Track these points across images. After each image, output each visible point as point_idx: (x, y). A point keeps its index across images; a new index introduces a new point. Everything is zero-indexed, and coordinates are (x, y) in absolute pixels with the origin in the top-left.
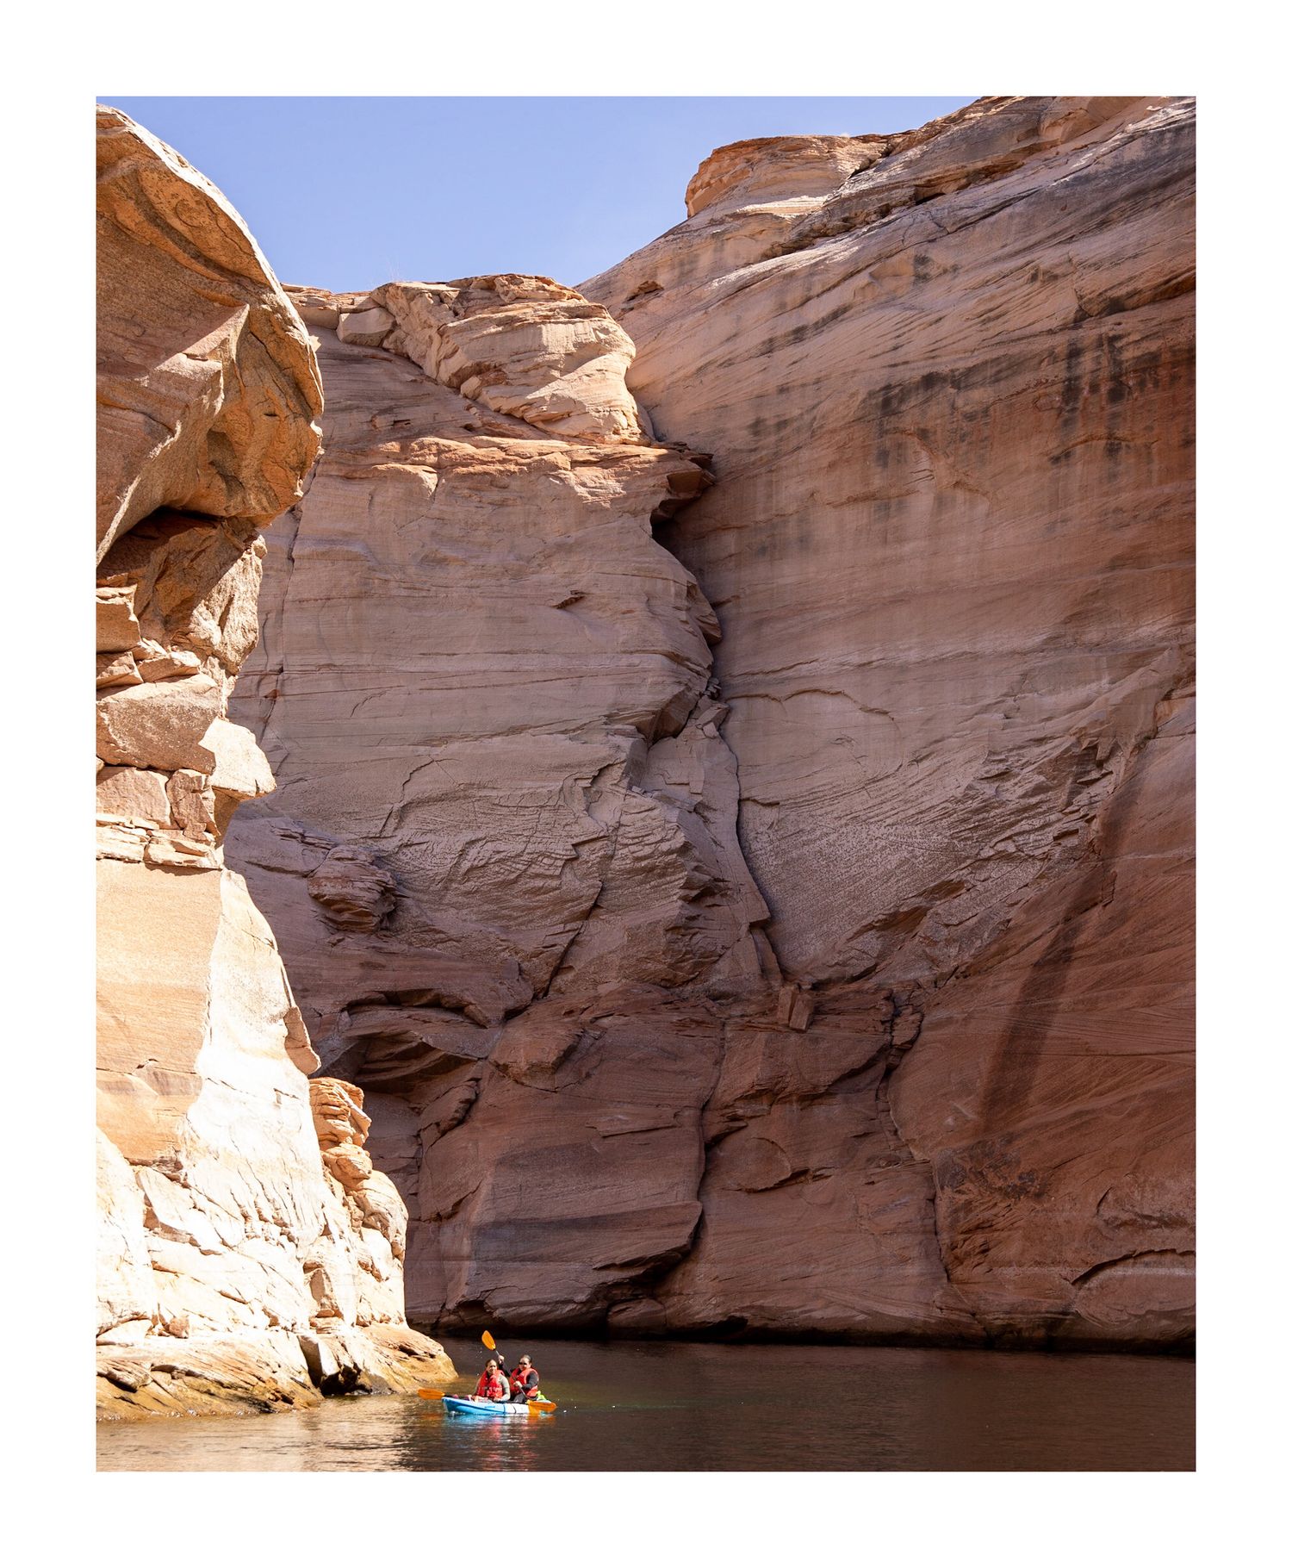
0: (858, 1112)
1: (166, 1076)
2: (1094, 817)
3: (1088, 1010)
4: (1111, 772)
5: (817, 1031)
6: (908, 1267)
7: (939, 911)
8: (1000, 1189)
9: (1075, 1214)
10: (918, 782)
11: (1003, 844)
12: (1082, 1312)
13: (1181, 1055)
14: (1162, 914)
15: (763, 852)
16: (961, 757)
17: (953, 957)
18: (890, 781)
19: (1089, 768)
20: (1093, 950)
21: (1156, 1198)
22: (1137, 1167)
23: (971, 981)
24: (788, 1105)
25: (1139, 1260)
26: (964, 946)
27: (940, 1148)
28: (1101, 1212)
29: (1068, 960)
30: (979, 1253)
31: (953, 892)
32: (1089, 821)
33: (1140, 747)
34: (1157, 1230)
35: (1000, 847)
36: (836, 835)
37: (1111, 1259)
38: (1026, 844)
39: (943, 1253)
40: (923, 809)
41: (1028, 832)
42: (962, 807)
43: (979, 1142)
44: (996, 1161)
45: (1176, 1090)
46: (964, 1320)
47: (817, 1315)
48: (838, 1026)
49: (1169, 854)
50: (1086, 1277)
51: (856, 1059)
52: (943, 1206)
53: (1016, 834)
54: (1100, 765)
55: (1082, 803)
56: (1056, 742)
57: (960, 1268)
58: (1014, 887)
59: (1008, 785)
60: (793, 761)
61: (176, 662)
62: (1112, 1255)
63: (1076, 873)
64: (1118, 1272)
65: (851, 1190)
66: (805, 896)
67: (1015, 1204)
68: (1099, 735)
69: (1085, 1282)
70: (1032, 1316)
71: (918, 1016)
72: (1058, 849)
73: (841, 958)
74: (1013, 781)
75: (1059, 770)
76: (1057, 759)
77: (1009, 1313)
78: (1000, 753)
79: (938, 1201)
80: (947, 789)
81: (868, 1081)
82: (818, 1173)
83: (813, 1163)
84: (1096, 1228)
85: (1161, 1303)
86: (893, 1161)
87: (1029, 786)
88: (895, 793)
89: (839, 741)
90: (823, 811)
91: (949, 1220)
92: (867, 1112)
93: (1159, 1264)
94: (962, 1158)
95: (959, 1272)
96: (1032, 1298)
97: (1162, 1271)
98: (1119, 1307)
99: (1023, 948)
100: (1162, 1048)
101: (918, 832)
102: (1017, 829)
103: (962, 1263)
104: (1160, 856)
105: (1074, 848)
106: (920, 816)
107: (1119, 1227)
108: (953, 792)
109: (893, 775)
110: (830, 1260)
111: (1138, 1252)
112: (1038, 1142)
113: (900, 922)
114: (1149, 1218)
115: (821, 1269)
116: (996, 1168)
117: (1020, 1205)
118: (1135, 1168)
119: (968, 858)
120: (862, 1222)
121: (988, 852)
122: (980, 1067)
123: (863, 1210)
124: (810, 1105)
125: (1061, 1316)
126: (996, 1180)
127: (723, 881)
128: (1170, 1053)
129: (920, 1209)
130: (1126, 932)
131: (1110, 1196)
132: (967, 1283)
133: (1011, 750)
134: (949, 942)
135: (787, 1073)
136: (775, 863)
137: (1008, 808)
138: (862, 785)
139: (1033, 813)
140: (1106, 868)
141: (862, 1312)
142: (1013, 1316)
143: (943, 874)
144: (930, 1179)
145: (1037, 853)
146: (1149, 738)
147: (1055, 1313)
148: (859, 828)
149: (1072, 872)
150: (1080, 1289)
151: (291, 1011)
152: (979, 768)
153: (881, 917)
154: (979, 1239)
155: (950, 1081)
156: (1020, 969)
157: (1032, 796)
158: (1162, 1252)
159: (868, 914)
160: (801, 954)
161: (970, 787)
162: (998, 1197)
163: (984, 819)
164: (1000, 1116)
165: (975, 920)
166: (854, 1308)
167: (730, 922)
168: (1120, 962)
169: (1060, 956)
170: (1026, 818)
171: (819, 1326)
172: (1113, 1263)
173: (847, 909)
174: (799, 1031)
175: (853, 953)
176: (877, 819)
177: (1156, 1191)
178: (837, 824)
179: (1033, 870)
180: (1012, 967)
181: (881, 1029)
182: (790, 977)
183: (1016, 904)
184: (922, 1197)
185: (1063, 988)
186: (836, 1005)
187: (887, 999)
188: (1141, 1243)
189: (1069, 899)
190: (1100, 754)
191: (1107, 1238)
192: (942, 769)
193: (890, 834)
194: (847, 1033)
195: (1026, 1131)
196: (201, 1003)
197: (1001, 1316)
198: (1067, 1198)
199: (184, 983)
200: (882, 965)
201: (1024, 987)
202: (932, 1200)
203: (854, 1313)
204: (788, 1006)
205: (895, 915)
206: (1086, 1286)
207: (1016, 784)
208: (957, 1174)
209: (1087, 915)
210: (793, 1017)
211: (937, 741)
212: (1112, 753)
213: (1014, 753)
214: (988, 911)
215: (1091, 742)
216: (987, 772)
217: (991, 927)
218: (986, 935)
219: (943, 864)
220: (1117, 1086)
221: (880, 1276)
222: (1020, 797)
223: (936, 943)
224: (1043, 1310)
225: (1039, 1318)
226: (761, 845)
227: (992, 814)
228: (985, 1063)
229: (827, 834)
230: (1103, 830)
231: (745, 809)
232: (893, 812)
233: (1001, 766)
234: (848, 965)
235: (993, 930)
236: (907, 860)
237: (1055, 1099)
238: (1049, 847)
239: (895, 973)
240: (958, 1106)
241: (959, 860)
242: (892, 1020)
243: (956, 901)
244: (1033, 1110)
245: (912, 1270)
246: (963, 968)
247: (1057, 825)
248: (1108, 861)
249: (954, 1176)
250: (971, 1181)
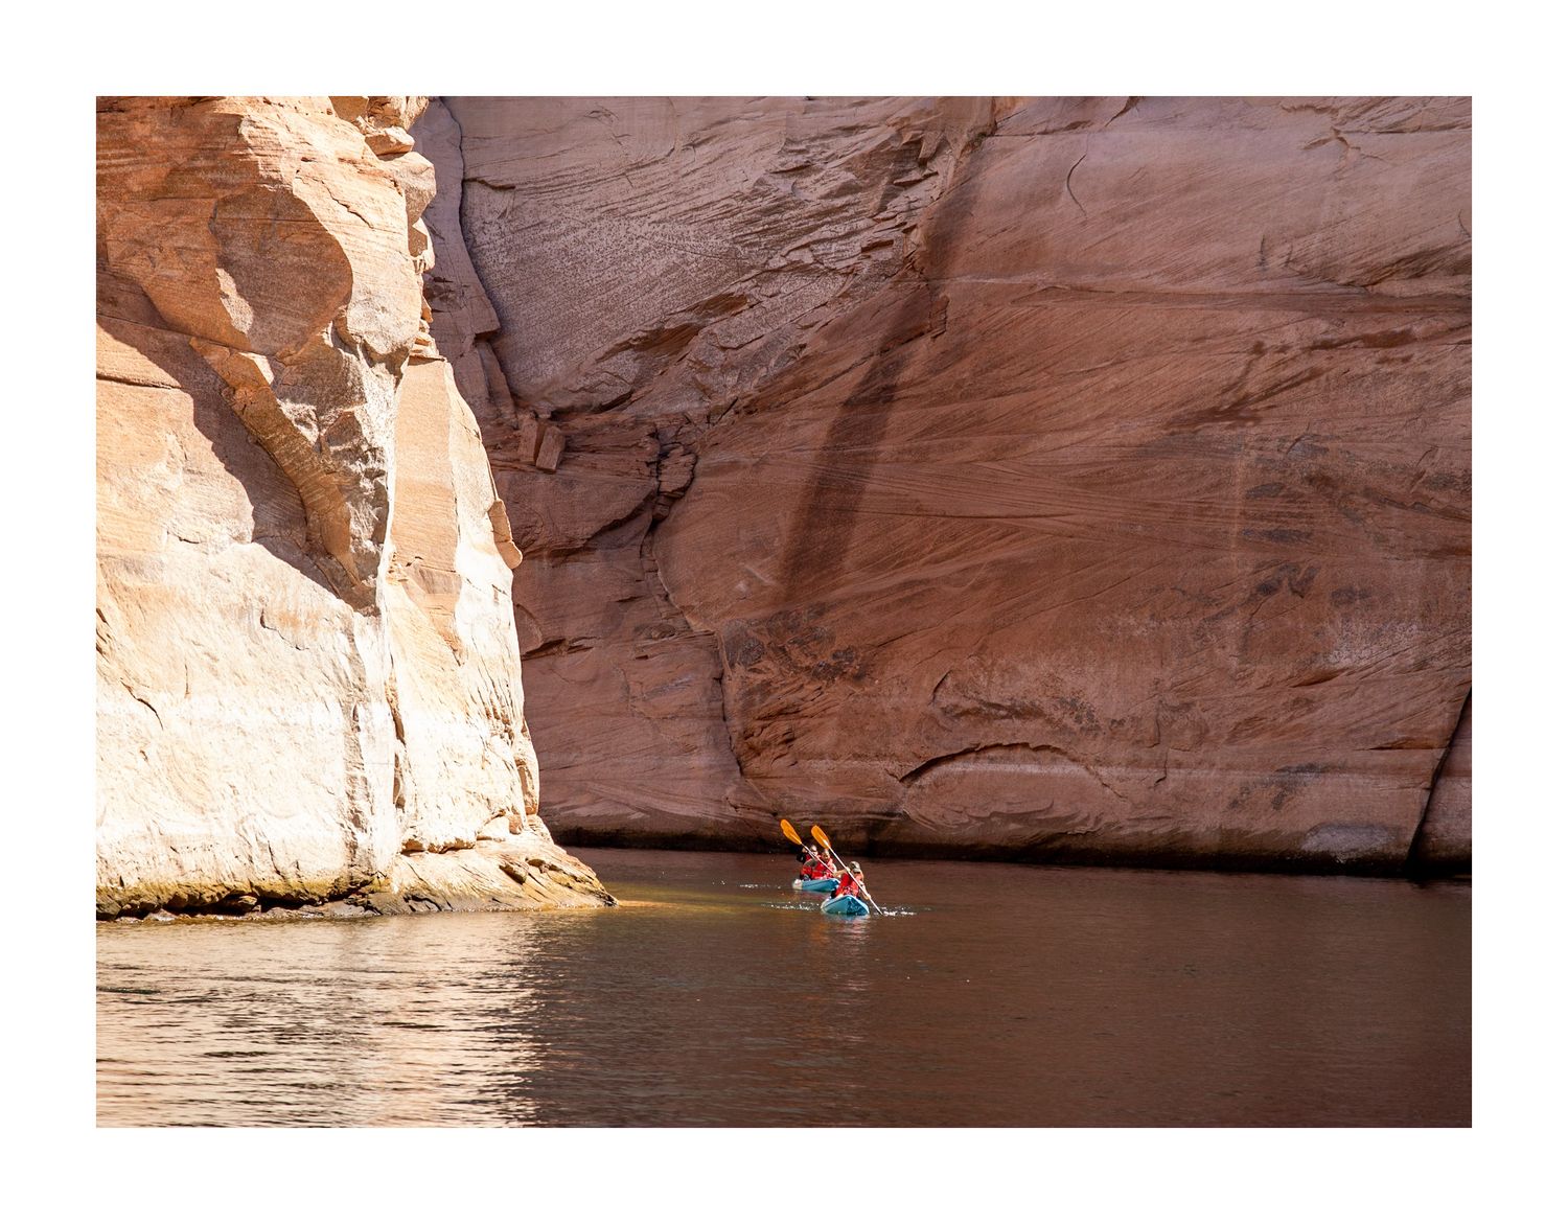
0: (621, 572)
1: (431, 573)
2: (915, 227)
3: (917, 462)
4: (936, 173)
5: (568, 472)
6: (693, 757)
7: (715, 331)
8: (808, 668)
9: (904, 699)
10: (694, 171)
11: (798, 253)
12: (912, 813)
13: (1037, 520)
14: (1011, 352)
15: (492, 246)
16: (750, 144)
17: (729, 388)
18: (658, 168)
19: (908, 167)
20: (921, 390)
21: (1007, 684)
22: (983, 648)
23: (759, 418)
24: (536, 562)
25: (982, 755)
26: (745, 374)
27: (728, 618)
28: (938, 698)
29: (890, 400)
30: (782, 743)
31: (732, 308)
32: (907, 231)
33: (974, 145)
34: (1006, 721)
35: (794, 256)
36: (587, 230)
37: (949, 753)
38: (826, 254)
39: (734, 741)
40: (700, 204)
41: (830, 240)
42: (749, 205)
43: (780, 613)
44: (803, 635)
45: (1031, 561)
46: (764, 820)
47: (583, 812)
48: (594, 467)
49: (1018, 280)
50: (916, 774)
51: (619, 507)
52: (733, 687)
53: (814, 242)
54: (923, 164)
55: (898, 209)
56: (870, 133)
57: (755, 760)
58: (808, 305)
59: (808, 181)
60: (533, 136)
61: (392, 139)
62: (950, 748)
63: (893, 294)
64: (957, 767)
65: (619, 665)
66: (544, 303)
67: (827, 686)
68: (924, 128)
69: (916, 779)
70: (851, 817)
71: (690, 458)
72: (867, 263)
73: (588, 382)
74: (814, 177)
75: (873, 167)
76: (871, 154)
77: (821, 813)
78: (800, 142)
79: (726, 680)
80: (733, 182)
81: (631, 535)
82: (575, 644)
83: (570, 631)
84: (932, 717)
85: (1009, 804)
86: (666, 632)
87: (834, 185)
88: (664, 183)
89: (595, 115)
90: (571, 200)
91: (741, 703)
92: (632, 572)
93: (1009, 760)
94: (758, 631)
95: (755, 765)
96: (849, 796)
97: (1010, 768)
98: (957, 809)
99: (827, 382)
100: (1013, 511)
101: (692, 233)
102: (816, 235)
103: (759, 754)
104: (1006, 281)
105: (887, 263)
106: (695, 213)
107: (958, 716)
108: (739, 187)
109: (663, 161)
110: (596, 747)
111: (982, 746)
112: (857, 615)
113: (665, 342)
114: (998, 707)
115: (586, 758)
116: (802, 644)
117: (832, 689)
118: (981, 649)
119: (753, 267)
120: (635, 704)
121: (777, 262)
122: (780, 525)
123: (636, 690)
124: (564, 562)
125: (885, 818)
126: (802, 658)
127: (444, 281)
128: (1022, 517)
129: (706, 689)
130: (964, 370)
131: (949, 681)
132: (766, 777)
133: (814, 139)
134: (725, 369)
135: (536, 522)
136: (506, 261)
137: (806, 210)
138: (622, 171)
139: (836, 217)
140: (933, 291)
141: (640, 810)
142: (826, 816)
143: (721, 286)
144: (716, 654)
145: (840, 265)
146: (983, 135)
147: (878, 814)
148: (616, 223)
149: (883, 291)
150: (909, 787)
151: (496, 505)
152: (772, 159)
153: (640, 334)
154: (782, 726)
155: (738, 539)
156: (825, 407)
157: (837, 196)
158: (1011, 746)
159: (624, 330)
160: (536, 375)
161: (760, 182)
162: (805, 678)
163: (776, 221)
164: (806, 582)
165: (759, 343)
166: (628, 805)
167: (452, 332)
168: (955, 406)
169: (878, 395)
170: (828, 223)
171: (585, 825)
172: (951, 758)
173: (597, 323)
174: (548, 471)
175: (603, 377)
176: (638, 213)
177: (1007, 676)
178: (589, 216)
179: (833, 287)
180: (814, 405)
181: (646, 471)
182: (522, 403)
183: (812, 326)
184: (707, 675)
185: (884, 433)
186: (589, 441)
187: (652, 435)
188: (986, 735)
189: (886, 326)
190: (924, 151)
191: (944, 728)
192: (725, 157)
193: (656, 234)
194: (605, 476)
195: (842, 602)
196: (450, 499)
197: (811, 817)
198: (895, 682)
199: (431, 478)
200: (640, 393)
201: (833, 430)
202: (719, 679)
203: (628, 810)
204: (534, 441)
205: (658, 332)
206: (917, 783)
207: (818, 181)
208: (750, 650)
209: (913, 346)
210: (541, 455)
211: (721, 123)
212: (938, 151)
213: (817, 143)
214: (776, 333)
215: (915, 136)
216: (783, 164)
217: (779, 353)
218: (773, 362)
219: (721, 274)
220: (957, 552)
221: (659, 767)
222: (822, 198)
223: (709, 369)
224: (865, 810)
225: (858, 819)
226: (489, 237)
227: (786, 216)
228: (785, 521)
229: (575, 229)
230: (927, 243)
231: (469, 192)
232: (660, 206)
233: (800, 157)
234: (595, 392)
235: (782, 357)
236: (676, 267)
237: (876, 565)
238: (855, 260)
239: (657, 403)
240: (751, 569)
241: (741, 270)
242: (659, 462)
243: (737, 319)
244: (850, 576)
245: (699, 761)
246: (746, 402)
247: (866, 233)
248: (935, 283)
249: (744, 650)
250: (770, 658)
